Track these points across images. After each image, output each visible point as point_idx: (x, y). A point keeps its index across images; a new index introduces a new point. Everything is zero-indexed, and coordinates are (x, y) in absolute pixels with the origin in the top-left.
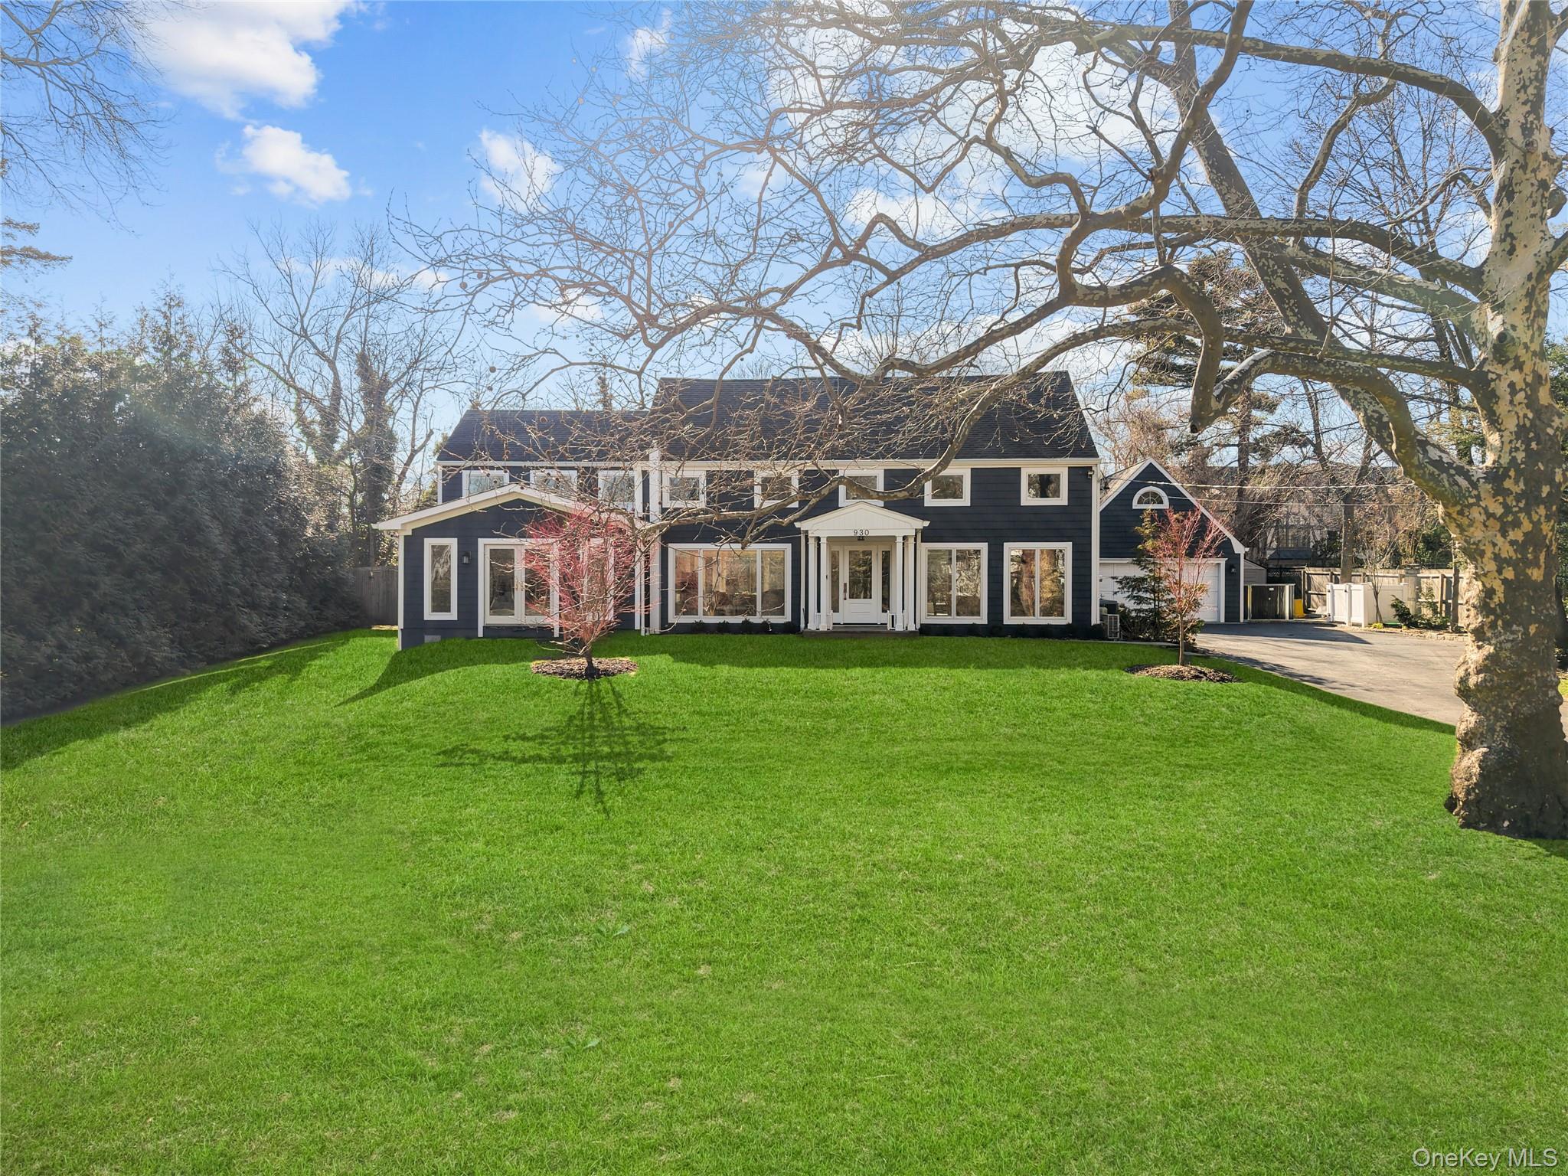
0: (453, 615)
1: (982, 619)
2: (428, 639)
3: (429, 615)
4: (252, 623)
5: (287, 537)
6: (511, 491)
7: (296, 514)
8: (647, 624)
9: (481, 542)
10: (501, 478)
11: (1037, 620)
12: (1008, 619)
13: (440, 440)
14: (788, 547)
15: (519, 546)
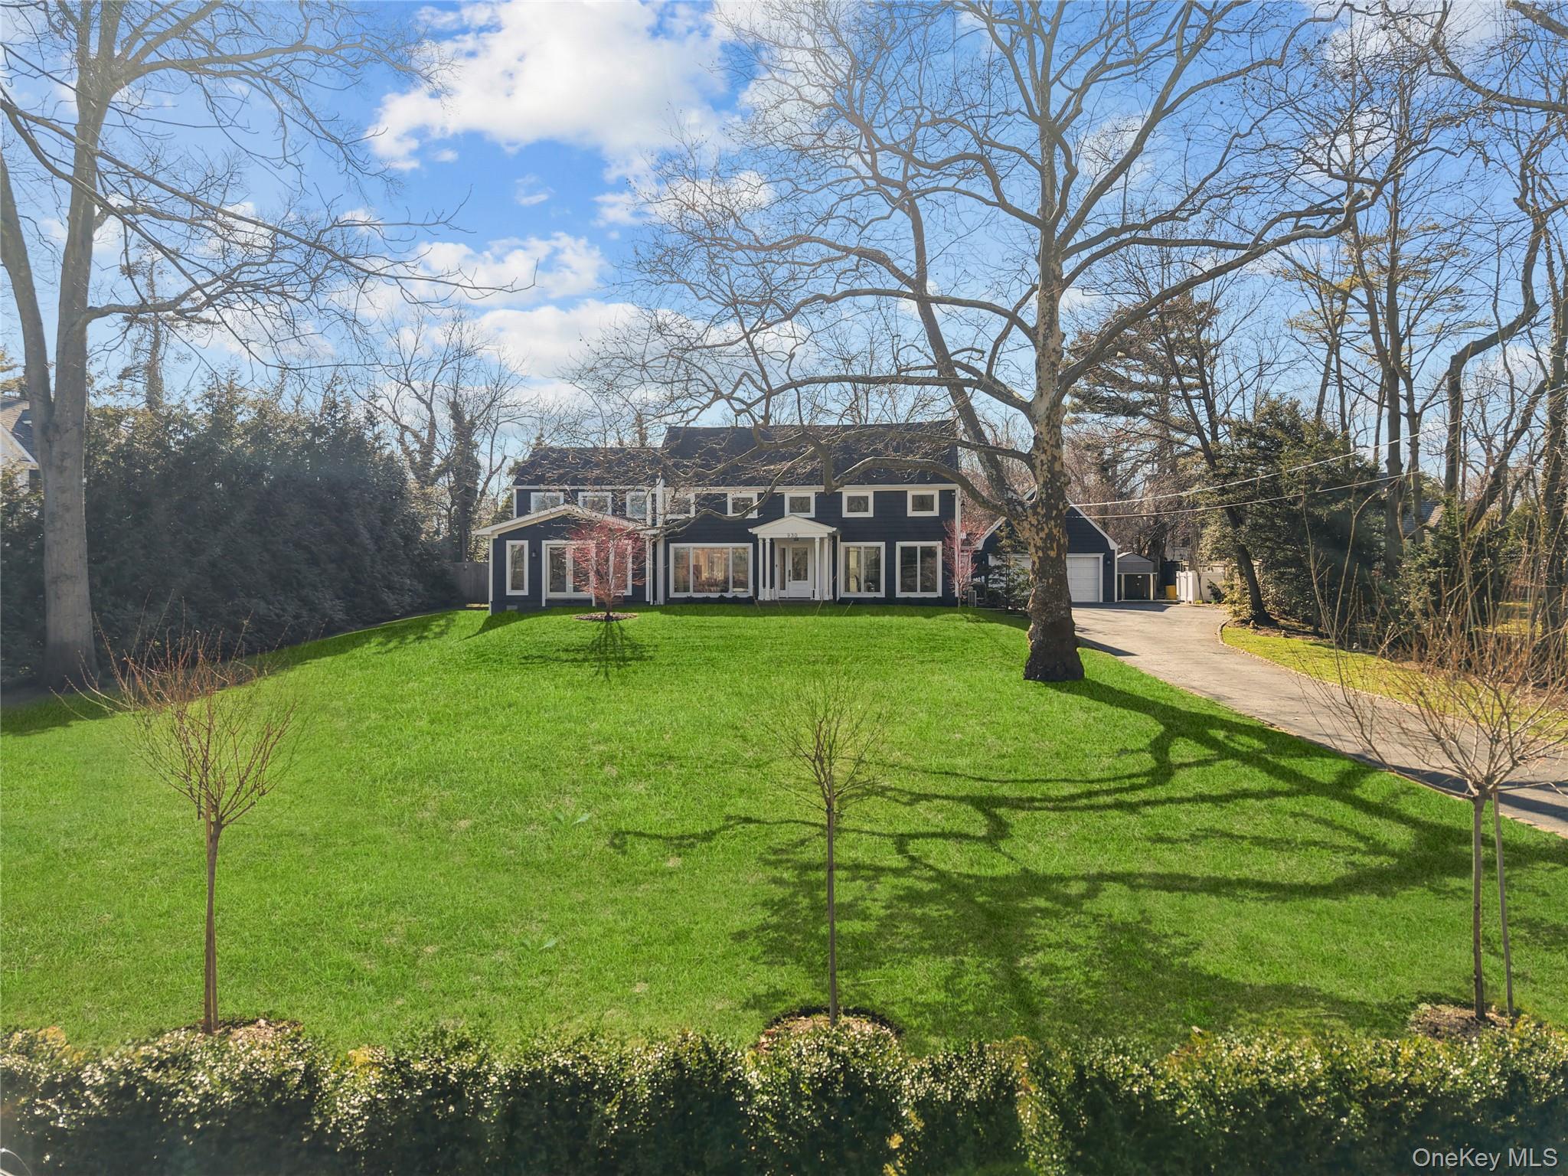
0: (525, 592)
1: (882, 594)
2: (509, 608)
3: (509, 592)
4: (390, 599)
5: (409, 539)
6: (563, 509)
7: (414, 523)
8: (655, 598)
9: (544, 542)
10: (558, 498)
11: (918, 594)
12: (899, 594)
13: (512, 464)
14: (750, 545)
15: (570, 547)
